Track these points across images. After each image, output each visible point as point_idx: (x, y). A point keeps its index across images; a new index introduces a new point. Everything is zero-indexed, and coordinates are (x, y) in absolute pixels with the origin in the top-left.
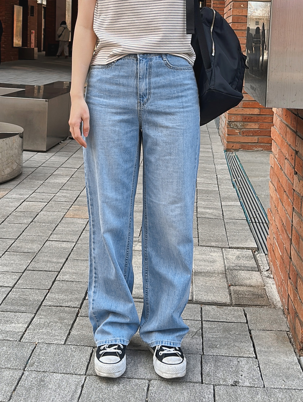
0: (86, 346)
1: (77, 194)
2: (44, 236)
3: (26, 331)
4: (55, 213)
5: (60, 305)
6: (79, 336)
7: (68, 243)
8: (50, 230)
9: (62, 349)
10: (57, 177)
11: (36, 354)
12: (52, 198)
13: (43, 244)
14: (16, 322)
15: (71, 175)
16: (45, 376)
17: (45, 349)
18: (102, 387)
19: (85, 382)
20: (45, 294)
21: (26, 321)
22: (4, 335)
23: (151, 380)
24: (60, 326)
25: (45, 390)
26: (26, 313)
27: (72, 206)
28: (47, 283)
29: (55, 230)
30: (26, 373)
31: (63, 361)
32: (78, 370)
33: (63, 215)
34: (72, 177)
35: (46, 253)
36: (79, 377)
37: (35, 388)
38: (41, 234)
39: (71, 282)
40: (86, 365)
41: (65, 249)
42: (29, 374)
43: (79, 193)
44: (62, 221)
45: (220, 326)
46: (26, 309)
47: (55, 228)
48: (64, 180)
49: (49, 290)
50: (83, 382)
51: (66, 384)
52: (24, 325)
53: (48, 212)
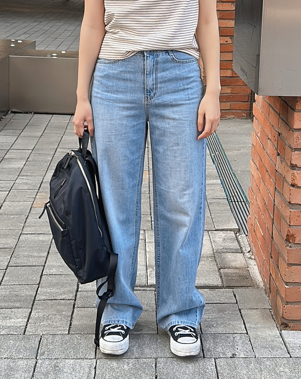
0: (90, 334)
1: (40, 180)
2: (16, 230)
3: (27, 325)
4: (21, 203)
5: (54, 298)
6: (81, 326)
7: (45, 235)
8: (20, 223)
9: (67, 338)
10: (11, 161)
11: (44, 344)
12: (12, 186)
13: (18, 238)
14: (15, 318)
15: (27, 158)
16: (58, 362)
17: (51, 339)
18: (113, 367)
19: (96, 364)
20: (36, 289)
21: (25, 315)
22: (7, 330)
23: (157, 359)
24: (60, 318)
25: (62, 374)
26: (22, 308)
27: (38, 194)
28: (34, 278)
29: (27, 222)
30: (40, 361)
31: (71, 349)
32: (87, 355)
33: (31, 205)
34: (28, 160)
35: (24, 247)
36: (90, 361)
37: (52, 373)
38: (13, 228)
39: (59, 276)
40: (94, 350)
41: (43, 242)
42: (42, 362)
43: (42, 179)
44: (31, 212)
45: (214, 307)
46: (21, 304)
47: (26, 220)
48: (20, 164)
49: (39, 284)
50: (95, 364)
51: (79, 368)
52: (24, 320)
53: (13, 202)
